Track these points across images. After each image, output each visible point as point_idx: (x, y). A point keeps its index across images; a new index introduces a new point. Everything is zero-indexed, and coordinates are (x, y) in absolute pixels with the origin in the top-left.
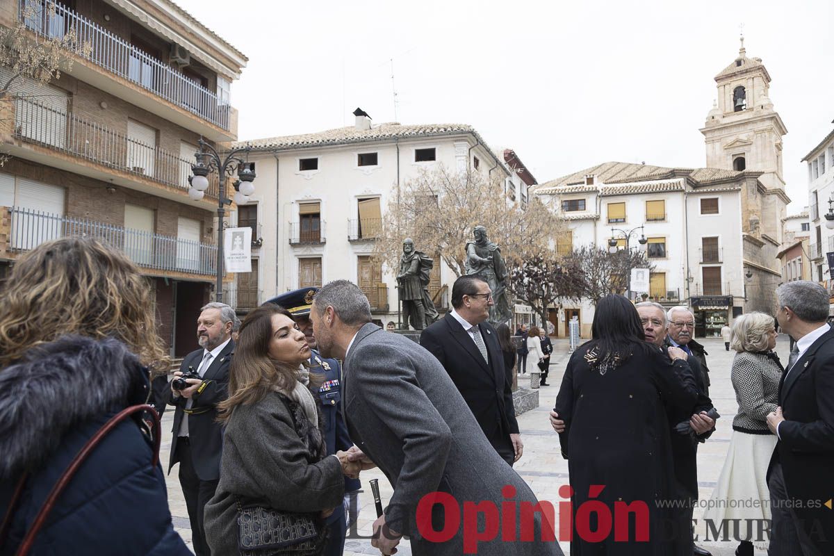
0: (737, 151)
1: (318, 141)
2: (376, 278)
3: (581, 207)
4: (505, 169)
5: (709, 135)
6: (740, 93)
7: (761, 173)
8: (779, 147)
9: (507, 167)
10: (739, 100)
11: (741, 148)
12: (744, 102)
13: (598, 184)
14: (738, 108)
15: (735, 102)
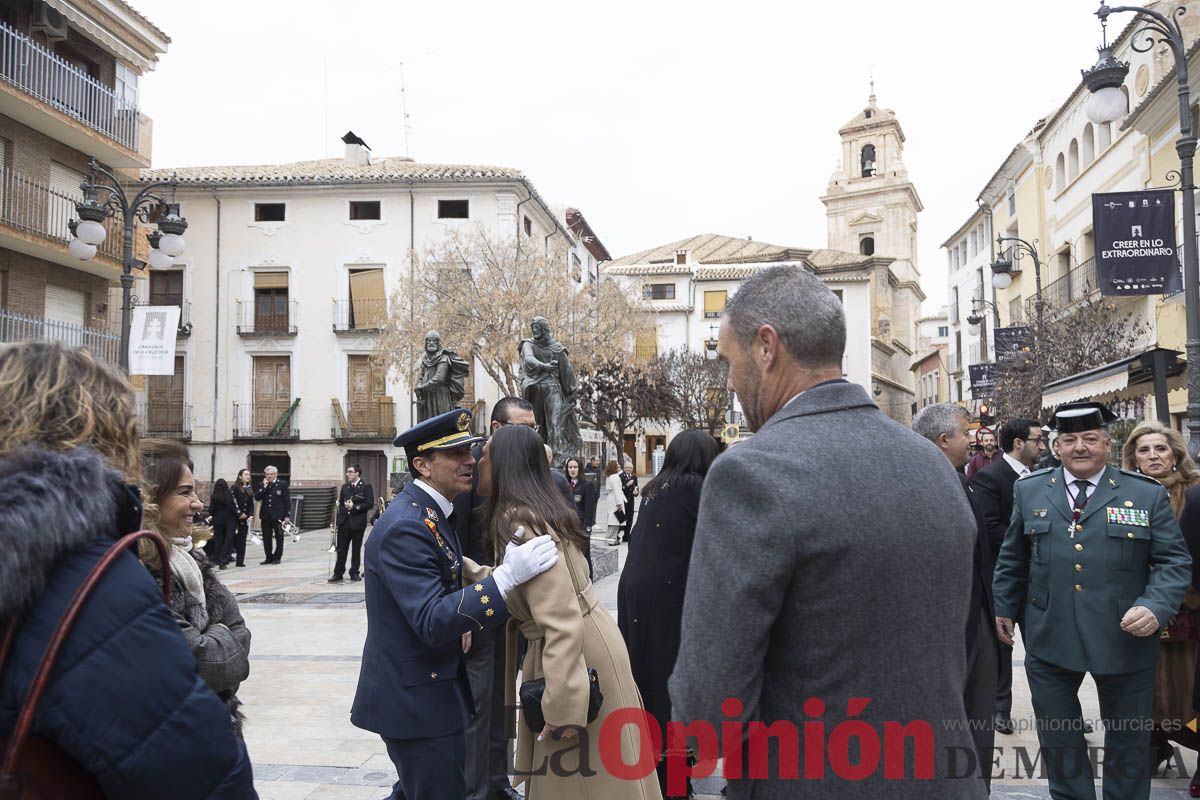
0: (866, 229)
1: (286, 178)
2: (377, 389)
3: (668, 295)
4: (567, 237)
5: (832, 206)
6: (868, 153)
7: (892, 260)
8: (913, 227)
9: (570, 233)
10: (868, 162)
11: (869, 225)
12: (874, 165)
13: (692, 264)
14: (866, 173)
15: (863, 164)
